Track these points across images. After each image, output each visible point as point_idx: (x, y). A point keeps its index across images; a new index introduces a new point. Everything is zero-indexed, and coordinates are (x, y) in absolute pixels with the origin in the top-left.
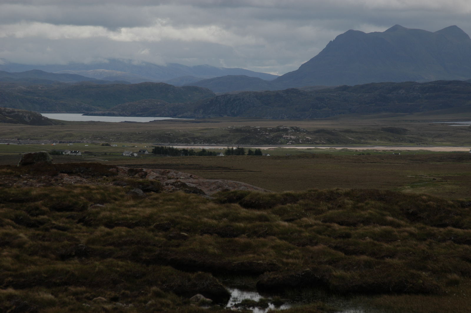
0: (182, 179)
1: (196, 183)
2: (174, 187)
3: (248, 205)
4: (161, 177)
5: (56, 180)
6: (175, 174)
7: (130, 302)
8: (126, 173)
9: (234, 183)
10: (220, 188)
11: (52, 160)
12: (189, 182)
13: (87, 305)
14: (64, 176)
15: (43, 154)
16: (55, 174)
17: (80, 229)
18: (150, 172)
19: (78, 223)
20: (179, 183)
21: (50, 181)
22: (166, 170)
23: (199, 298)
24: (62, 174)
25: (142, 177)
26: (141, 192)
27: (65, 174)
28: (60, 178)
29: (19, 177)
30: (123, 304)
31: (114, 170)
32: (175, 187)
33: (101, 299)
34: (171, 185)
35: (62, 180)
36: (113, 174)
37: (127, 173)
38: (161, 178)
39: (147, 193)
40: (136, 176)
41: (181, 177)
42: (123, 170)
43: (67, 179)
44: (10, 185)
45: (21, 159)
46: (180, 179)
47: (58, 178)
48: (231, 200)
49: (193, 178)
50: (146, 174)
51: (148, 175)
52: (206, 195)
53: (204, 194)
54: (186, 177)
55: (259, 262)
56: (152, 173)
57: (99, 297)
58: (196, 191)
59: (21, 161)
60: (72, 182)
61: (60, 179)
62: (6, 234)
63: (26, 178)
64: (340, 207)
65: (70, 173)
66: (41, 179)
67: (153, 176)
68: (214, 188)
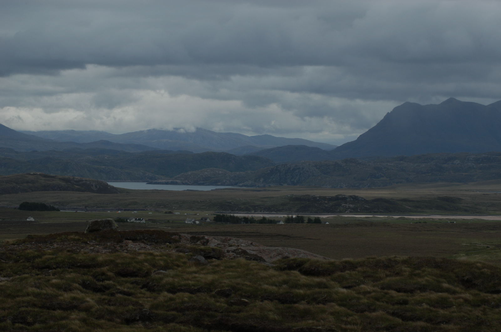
1: (256, 251)
2: (234, 254)
3: (307, 273)
4: (222, 244)
5: (121, 247)
6: (236, 242)
9: (294, 250)
10: (280, 256)
11: (118, 227)
14: (129, 243)
15: (109, 221)
16: (120, 241)
17: (144, 294)
18: (212, 239)
19: (142, 288)
20: (240, 250)
21: (115, 247)
22: (227, 238)
24: (127, 241)
25: (203, 244)
26: (203, 259)
29: (86, 243)
31: (177, 237)
32: (236, 254)
34: (232, 252)
35: (127, 247)
36: (176, 241)
37: (189, 240)
39: (209, 260)
40: (199, 243)
41: (242, 245)
42: (185, 238)
43: (132, 246)
44: (78, 251)
45: (88, 226)
47: (123, 245)
48: (290, 267)
49: (254, 246)
50: (208, 241)
51: (210, 242)
53: (264, 261)
54: (247, 245)
56: (214, 240)
58: (256, 258)
59: (89, 228)
60: (137, 249)
61: (125, 246)
62: (74, 299)
63: (93, 244)
64: (397, 274)
65: (134, 240)
66: (107, 245)
67: (215, 243)
68: (274, 255)
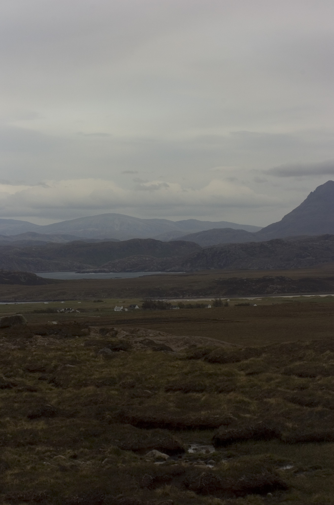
0: (151, 336)
1: (164, 340)
2: (142, 344)
5: (31, 342)
6: (144, 332)
7: (88, 460)
8: (97, 333)
9: (201, 338)
10: (187, 344)
12: (157, 340)
13: (48, 463)
14: (39, 338)
15: (19, 317)
16: (30, 337)
18: (121, 331)
20: (147, 341)
21: (25, 343)
22: (136, 329)
23: (154, 453)
24: (37, 336)
25: (113, 336)
26: (110, 351)
27: (40, 336)
28: (34, 340)
30: (82, 462)
31: (86, 330)
33: (60, 457)
34: (139, 343)
35: (36, 342)
36: (85, 335)
37: (99, 332)
38: (131, 336)
40: (107, 335)
41: (150, 335)
42: (94, 330)
46: (149, 336)
47: (32, 340)
48: (196, 357)
49: (161, 335)
50: (116, 333)
51: (119, 334)
52: (173, 351)
53: (172, 350)
54: (155, 335)
55: (216, 416)
56: (123, 331)
57: (59, 456)
58: (163, 348)
60: (46, 344)
65: (43, 335)
66: (17, 341)
67: (123, 334)
68: (181, 344)
